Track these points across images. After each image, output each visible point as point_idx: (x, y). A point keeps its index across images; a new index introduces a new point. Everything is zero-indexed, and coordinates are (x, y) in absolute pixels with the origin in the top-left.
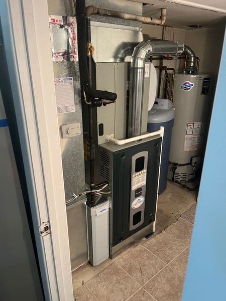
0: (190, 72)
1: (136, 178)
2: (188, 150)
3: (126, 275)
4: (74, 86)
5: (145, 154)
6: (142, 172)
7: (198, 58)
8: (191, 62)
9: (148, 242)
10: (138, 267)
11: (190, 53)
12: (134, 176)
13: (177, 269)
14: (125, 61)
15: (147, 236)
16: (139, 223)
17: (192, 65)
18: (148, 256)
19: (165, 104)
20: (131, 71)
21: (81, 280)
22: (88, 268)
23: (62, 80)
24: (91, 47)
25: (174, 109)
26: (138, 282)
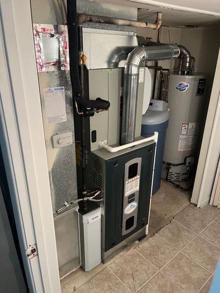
0: (186, 72)
1: (129, 184)
2: (182, 150)
3: (118, 281)
4: (66, 96)
5: (138, 160)
6: (136, 178)
7: (193, 58)
8: (187, 62)
9: (140, 246)
10: (130, 272)
11: (186, 53)
12: (127, 182)
13: (169, 275)
14: (119, 66)
15: (140, 239)
16: (132, 228)
17: (187, 66)
18: (140, 261)
19: (160, 105)
20: (124, 78)
21: (73, 286)
22: (80, 273)
23: (54, 90)
24: (83, 56)
25: (169, 110)
26: (130, 288)
